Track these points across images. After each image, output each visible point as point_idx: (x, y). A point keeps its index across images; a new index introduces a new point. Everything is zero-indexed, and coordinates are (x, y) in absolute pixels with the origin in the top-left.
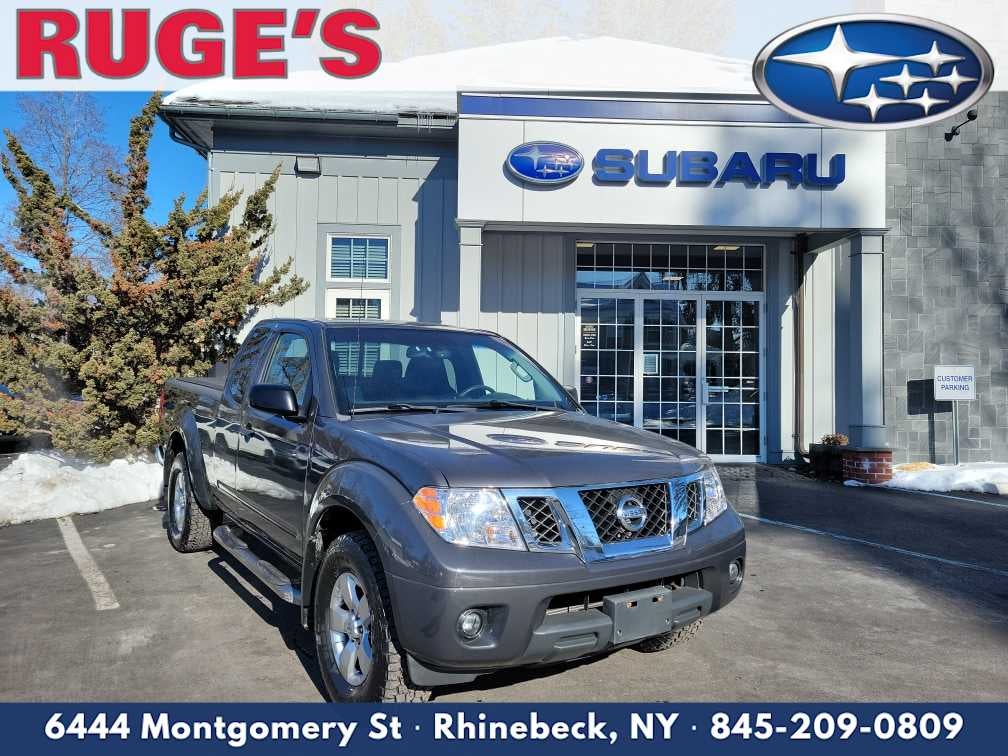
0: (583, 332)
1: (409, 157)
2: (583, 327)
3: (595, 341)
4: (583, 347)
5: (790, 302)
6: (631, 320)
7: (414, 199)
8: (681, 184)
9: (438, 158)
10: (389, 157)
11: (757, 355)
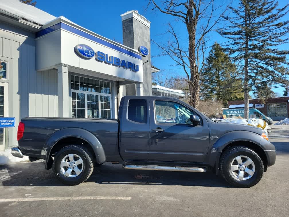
0: (73, 103)
1: (16, 33)
2: (73, 101)
3: (76, 106)
4: (73, 107)
5: (116, 97)
6: (84, 100)
7: (18, 50)
8: (113, 65)
9: (27, 37)
10: (7, 31)
11: (110, 110)
